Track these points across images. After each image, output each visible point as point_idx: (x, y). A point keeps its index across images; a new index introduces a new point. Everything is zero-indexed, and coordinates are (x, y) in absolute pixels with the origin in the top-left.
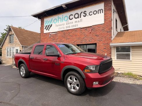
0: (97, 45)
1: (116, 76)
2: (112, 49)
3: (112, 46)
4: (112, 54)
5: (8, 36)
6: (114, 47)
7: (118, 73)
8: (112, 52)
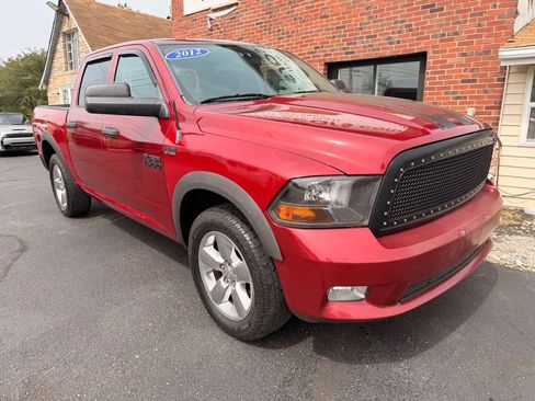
0: (430, 61)
1: (509, 230)
2: (512, 79)
3: (508, 64)
4: (505, 110)
5: (61, 39)
6: (524, 70)
7: (522, 211)
8: (507, 100)
